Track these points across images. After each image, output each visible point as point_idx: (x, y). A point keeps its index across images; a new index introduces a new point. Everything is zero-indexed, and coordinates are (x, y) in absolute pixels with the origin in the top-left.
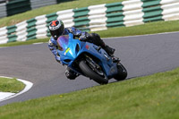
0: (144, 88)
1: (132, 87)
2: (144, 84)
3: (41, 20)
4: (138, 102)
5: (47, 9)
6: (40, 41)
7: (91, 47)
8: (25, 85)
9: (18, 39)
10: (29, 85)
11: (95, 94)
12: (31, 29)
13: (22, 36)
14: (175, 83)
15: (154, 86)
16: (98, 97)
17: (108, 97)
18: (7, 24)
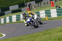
0: (35, 36)
1: (32, 36)
2: (35, 35)
3: (8, 18)
4: (33, 40)
6: (7, 23)
8: (3, 35)
9: (1, 23)
11: (22, 38)
12: (5, 20)
14: (43, 35)
15: (38, 35)
16: (23, 38)
17: (25, 38)
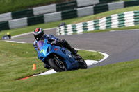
5: (118, 10)
7: (58, 49)
8: (104, 56)
10: (106, 56)
13: (103, 26)
18: (94, 19)
